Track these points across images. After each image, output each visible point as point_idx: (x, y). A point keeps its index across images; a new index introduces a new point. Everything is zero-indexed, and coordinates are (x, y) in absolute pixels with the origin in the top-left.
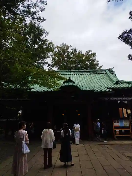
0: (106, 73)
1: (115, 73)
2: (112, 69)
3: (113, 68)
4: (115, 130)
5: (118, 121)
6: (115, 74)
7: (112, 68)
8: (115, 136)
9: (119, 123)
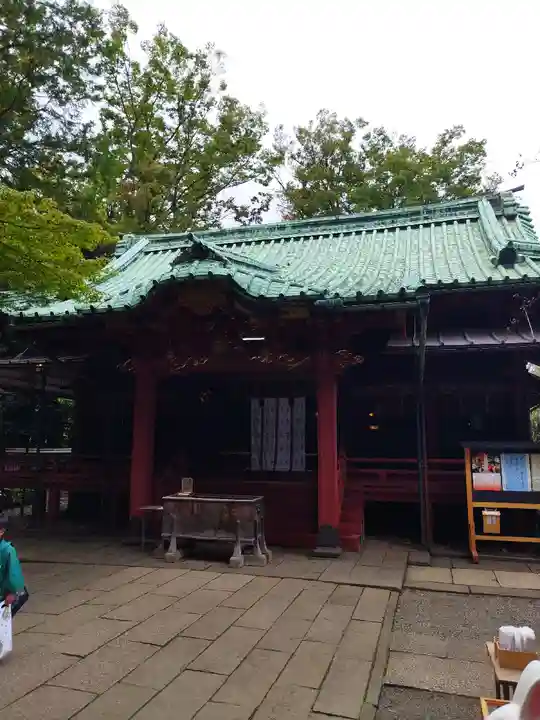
0: (475, 216)
1: (528, 214)
2: (510, 195)
3: (521, 188)
4: (478, 512)
5: (497, 460)
6: (530, 216)
7: (514, 191)
8: (474, 537)
9: (499, 471)
